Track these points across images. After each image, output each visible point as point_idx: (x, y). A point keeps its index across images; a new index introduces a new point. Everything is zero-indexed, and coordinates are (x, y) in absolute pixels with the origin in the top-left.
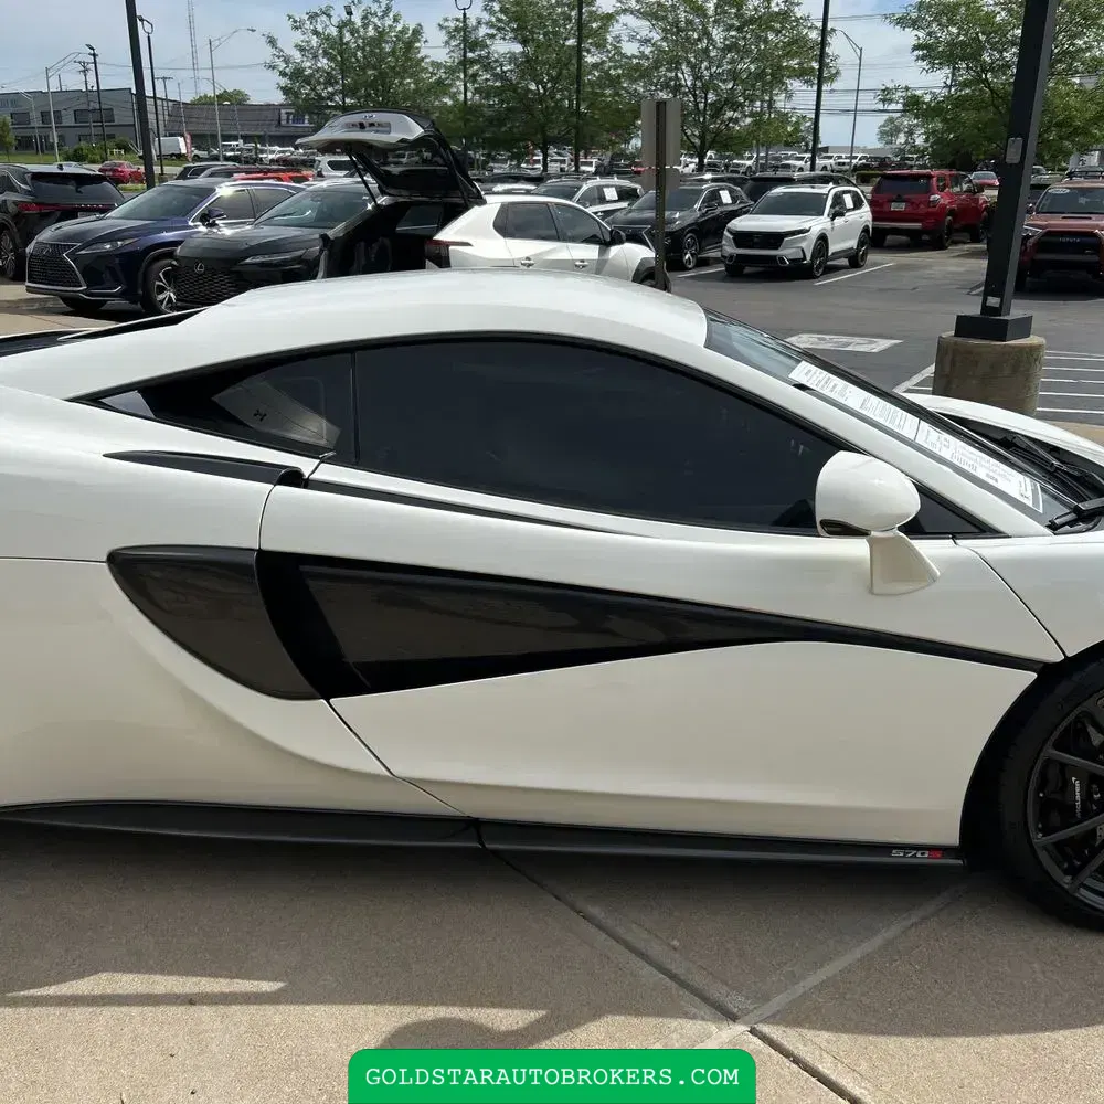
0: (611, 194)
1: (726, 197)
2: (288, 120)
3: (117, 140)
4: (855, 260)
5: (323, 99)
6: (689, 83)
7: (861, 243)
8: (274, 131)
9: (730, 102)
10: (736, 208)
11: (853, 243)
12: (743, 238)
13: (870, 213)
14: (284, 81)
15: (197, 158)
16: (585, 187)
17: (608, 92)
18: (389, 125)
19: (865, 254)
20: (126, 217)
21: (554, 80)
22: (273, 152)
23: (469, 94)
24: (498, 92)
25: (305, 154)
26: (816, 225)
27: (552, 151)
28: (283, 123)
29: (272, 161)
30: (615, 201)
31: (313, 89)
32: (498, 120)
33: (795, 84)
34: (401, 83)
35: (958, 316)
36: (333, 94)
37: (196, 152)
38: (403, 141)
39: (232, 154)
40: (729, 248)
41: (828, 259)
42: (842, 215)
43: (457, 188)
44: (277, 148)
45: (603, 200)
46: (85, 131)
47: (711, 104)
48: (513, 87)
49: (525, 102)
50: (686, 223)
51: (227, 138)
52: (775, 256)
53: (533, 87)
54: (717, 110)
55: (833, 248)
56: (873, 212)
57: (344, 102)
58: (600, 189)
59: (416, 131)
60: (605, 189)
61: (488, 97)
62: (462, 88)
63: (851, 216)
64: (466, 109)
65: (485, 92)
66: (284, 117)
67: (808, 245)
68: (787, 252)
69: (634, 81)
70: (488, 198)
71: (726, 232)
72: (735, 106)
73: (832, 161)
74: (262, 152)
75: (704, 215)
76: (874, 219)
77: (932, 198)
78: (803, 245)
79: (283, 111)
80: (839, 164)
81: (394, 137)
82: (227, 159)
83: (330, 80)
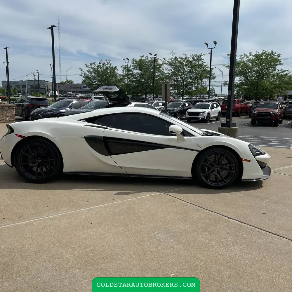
0: (161, 104)
1: (187, 105)
2: (83, 88)
3: (41, 92)
4: (217, 119)
5: (93, 83)
6: (180, 80)
7: (218, 115)
8: (79, 90)
9: (189, 84)
10: (189, 107)
11: (217, 115)
12: (190, 114)
13: (220, 108)
14: (84, 79)
15: (60, 96)
16: (154, 103)
17: (161, 81)
18: (112, 88)
19: (220, 117)
20: (52, 107)
21: (148, 79)
22: (79, 95)
23: (128, 82)
24: (135, 81)
25: (87, 96)
26: (207, 111)
27: (148, 95)
28: (82, 88)
29: (79, 97)
30: (162, 106)
31: (91, 80)
32: (135, 88)
33: (205, 80)
34: (112, 79)
35: (222, 123)
36: (96, 82)
37: (60, 95)
38: (115, 91)
39: (69, 95)
40: (187, 116)
41: (210, 118)
42: (213, 108)
43: (126, 101)
44: (80, 94)
45: (159, 105)
46: (33, 90)
47: (185, 84)
48: (138, 80)
49: (142, 84)
50: (178, 110)
51: (68, 91)
52: (198, 118)
53: (143, 80)
54: (187, 85)
55: (212, 116)
56: (221, 108)
57: (98, 83)
58: (158, 103)
59: (118, 89)
60: (159, 103)
61: (133, 82)
62: (126, 80)
63: (215, 109)
64: (127, 85)
65: (132, 81)
66: (82, 87)
67: (205, 115)
68: (200, 117)
69: (167, 79)
70: (132, 103)
71: (186, 112)
72: (191, 85)
73: (217, 98)
74: (77, 95)
75: (182, 109)
76: (222, 110)
77: (236, 105)
78: (204, 115)
79: (82, 85)
80: (219, 98)
81: (113, 90)
82: (68, 96)
83: (95, 78)
